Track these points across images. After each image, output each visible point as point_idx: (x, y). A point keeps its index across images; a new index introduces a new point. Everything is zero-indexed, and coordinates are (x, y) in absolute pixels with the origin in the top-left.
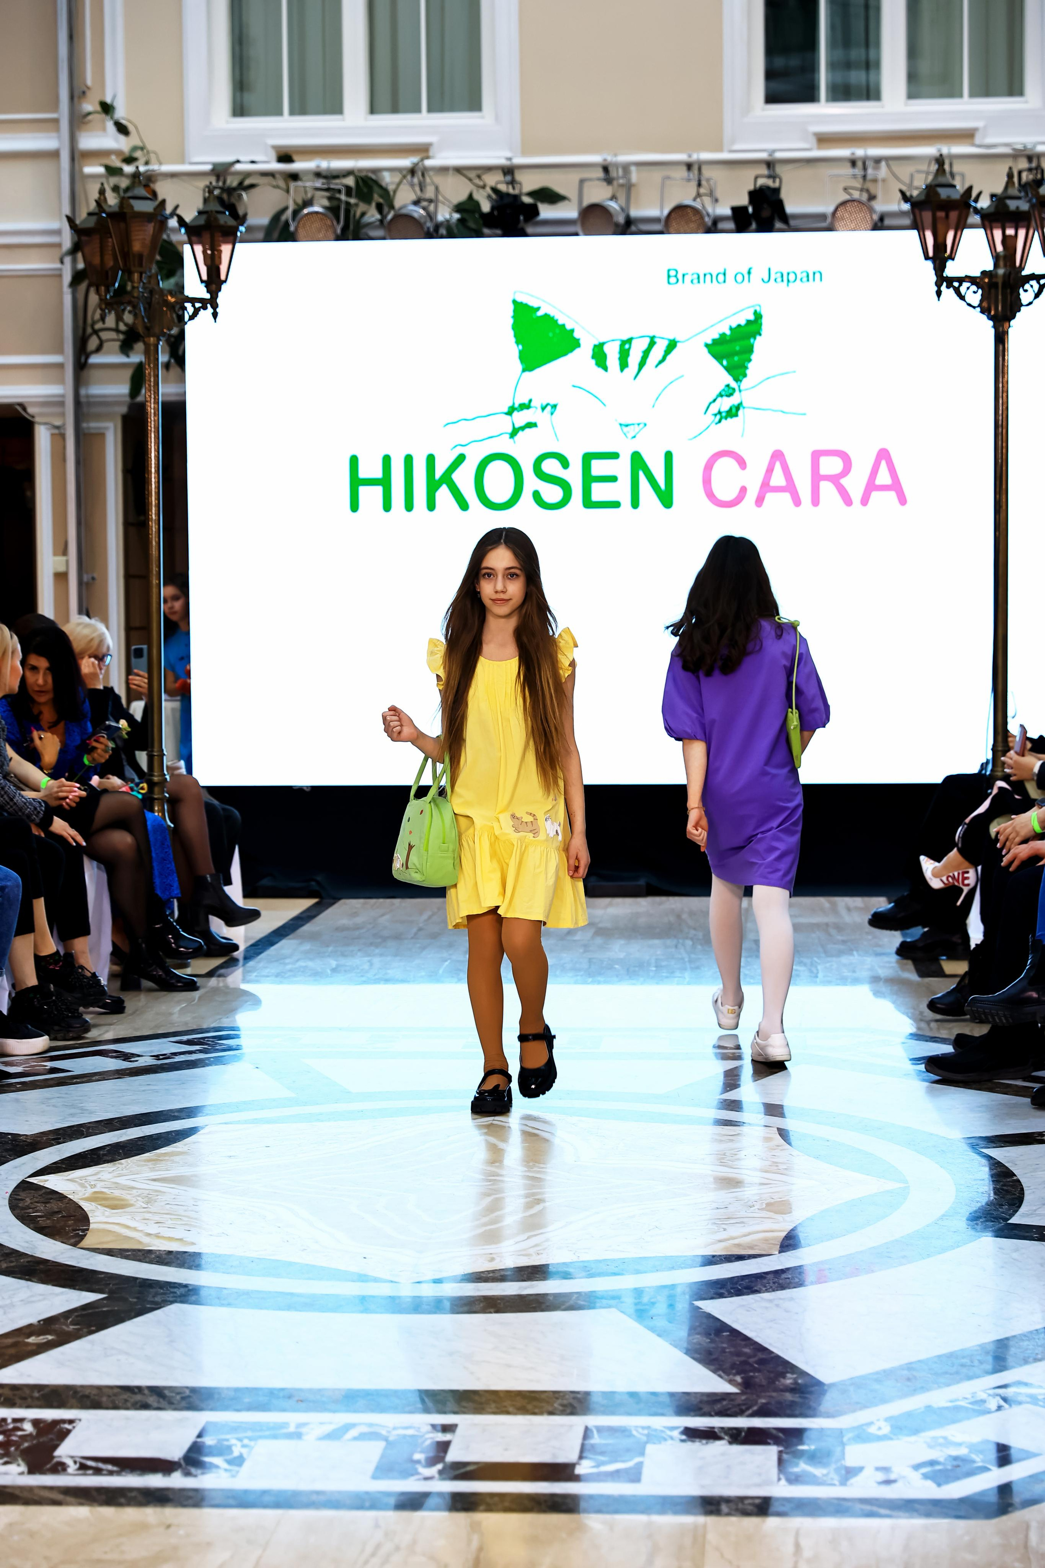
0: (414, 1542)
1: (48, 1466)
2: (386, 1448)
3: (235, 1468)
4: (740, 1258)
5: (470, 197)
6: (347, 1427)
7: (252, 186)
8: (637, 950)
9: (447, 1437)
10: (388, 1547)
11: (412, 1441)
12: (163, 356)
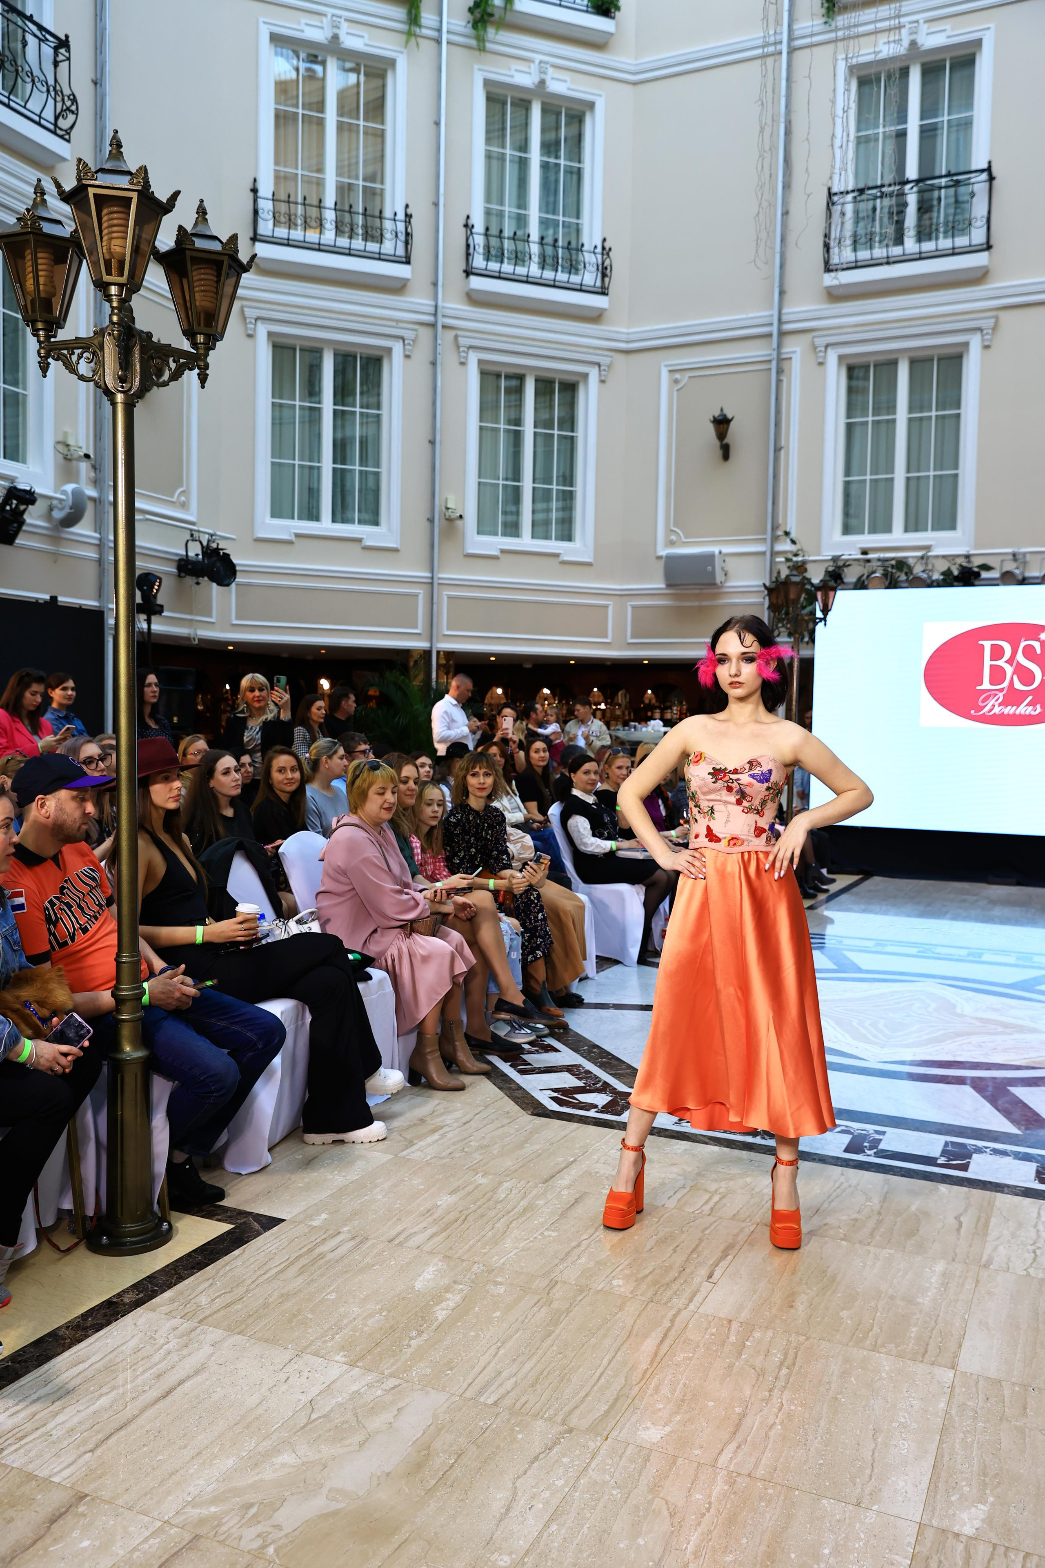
0: (858, 1185)
2: (852, 1139)
4: (1033, 1068)
5: (949, 569)
7: (849, 565)
8: (1007, 911)
9: (881, 1137)
10: (846, 1185)
11: (864, 1137)
12: (806, 639)
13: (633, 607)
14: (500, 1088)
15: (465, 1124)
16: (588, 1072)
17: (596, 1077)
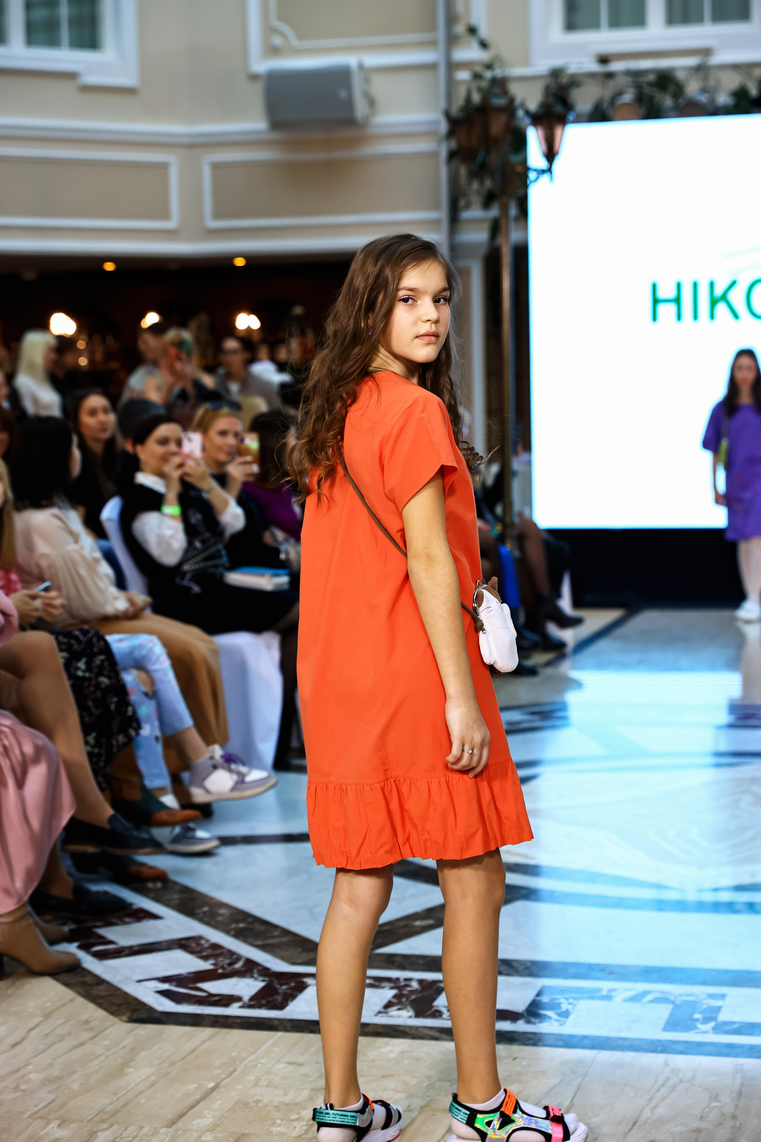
0: (694, 1077)
1: (429, 1013)
2: (673, 1010)
3: (563, 1019)
5: (743, 85)
6: (645, 993)
7: (580, 83)
9: (719, 1003)
10: (674, 1080)
11: (693, 1005)
12: (513, 211)
13: (216, 167)
14: (67, 985)
15: (15, 1045)
16: (216, 947)
17: (231, 953)
